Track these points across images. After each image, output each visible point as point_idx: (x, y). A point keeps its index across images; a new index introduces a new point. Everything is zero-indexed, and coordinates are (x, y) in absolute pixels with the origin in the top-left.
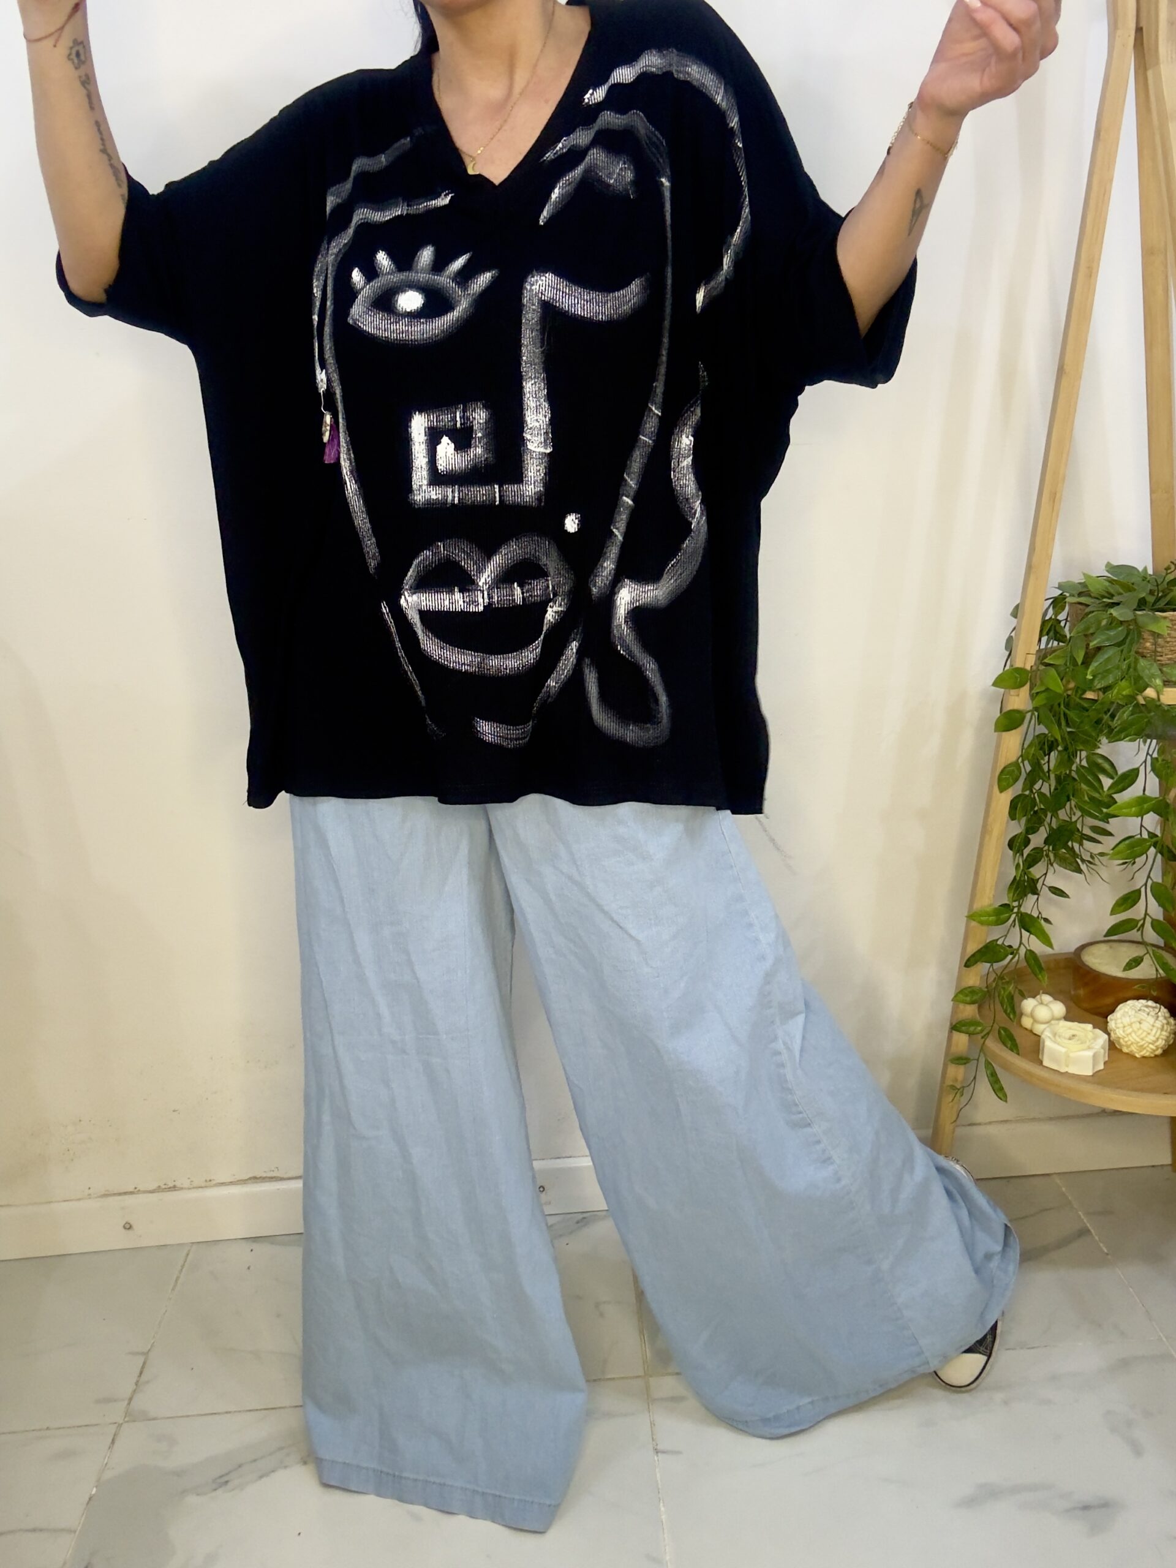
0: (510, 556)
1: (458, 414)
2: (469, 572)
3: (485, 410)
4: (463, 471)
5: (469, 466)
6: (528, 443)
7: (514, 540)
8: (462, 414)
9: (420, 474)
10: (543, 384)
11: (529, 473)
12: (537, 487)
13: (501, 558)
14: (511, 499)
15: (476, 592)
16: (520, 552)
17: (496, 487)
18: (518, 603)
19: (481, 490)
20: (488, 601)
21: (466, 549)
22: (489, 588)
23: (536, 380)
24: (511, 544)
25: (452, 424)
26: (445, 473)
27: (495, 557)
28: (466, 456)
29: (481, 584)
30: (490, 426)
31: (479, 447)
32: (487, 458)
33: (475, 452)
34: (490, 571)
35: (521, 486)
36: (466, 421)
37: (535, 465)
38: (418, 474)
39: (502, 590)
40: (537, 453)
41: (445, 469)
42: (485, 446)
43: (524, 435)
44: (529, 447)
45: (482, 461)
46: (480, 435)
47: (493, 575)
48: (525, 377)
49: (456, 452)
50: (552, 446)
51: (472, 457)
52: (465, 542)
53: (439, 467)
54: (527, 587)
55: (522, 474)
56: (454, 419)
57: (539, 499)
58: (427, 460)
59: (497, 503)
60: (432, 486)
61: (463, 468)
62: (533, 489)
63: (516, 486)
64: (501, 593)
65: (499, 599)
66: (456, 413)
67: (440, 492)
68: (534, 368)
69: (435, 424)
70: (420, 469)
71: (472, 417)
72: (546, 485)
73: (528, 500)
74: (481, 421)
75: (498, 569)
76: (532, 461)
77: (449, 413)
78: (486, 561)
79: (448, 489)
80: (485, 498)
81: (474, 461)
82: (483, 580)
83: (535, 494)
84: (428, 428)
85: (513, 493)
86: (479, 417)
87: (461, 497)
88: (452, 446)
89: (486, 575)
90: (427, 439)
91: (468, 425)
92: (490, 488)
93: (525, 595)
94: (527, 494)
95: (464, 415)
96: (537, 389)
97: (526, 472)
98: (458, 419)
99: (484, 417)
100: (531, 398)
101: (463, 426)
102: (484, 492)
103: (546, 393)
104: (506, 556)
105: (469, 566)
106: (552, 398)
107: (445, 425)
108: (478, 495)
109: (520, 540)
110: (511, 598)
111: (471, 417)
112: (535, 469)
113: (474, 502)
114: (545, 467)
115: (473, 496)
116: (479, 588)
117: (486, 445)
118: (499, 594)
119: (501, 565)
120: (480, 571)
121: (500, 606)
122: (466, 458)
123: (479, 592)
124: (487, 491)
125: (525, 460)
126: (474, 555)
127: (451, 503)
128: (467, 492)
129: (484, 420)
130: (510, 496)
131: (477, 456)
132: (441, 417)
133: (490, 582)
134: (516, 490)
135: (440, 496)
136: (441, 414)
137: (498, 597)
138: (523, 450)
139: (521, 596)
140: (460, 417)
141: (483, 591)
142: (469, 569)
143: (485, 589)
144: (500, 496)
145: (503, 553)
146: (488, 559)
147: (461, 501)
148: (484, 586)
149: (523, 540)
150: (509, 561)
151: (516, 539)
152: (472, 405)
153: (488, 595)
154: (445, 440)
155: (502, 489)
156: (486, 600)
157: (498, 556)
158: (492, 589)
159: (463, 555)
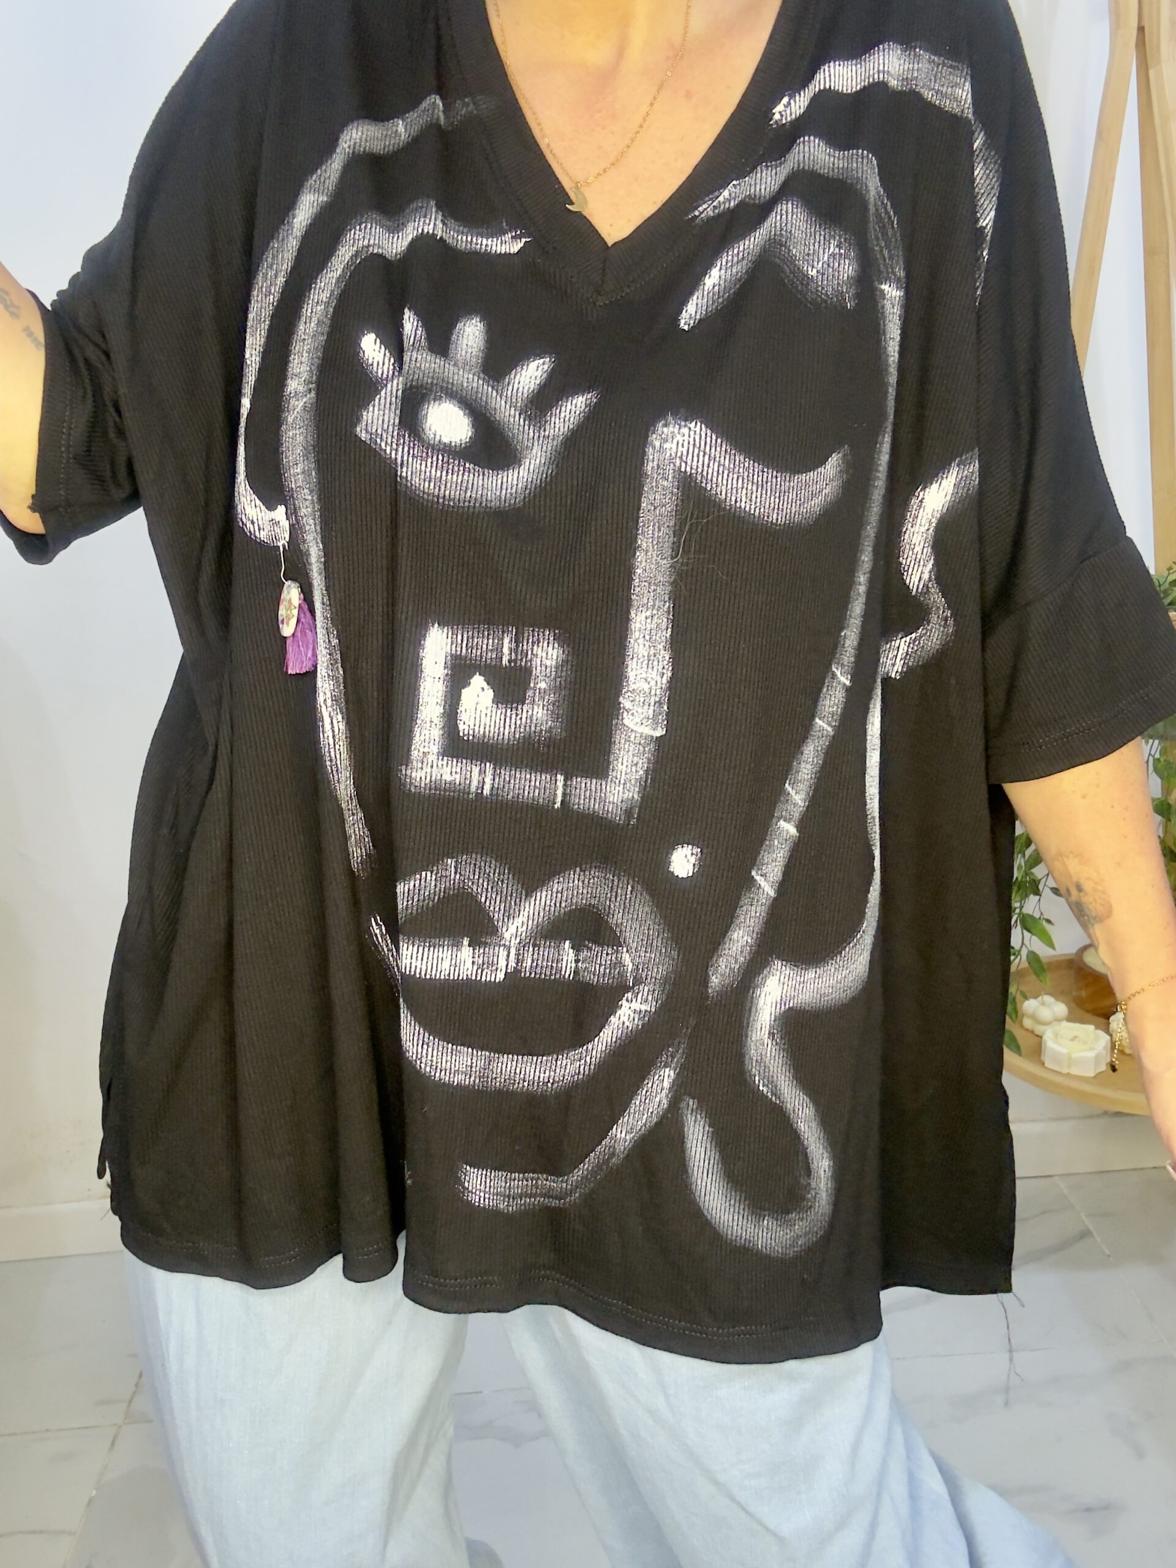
0: (564, 898)
1: (506, 641)
2: (491, 914)
3: (556, 645)
4: (506, 742)
5: (517, 736)
6: (625, 714)
7: (578, 869)
8: (513, 645)
9: (427, 732)
10: (665, 620)
11: (620, 765)
12: (629, 791)
13: (549, 896)
14: (582, 802)
15: (497, 948)
16: (585, 892)
17: (560, 778)
18: (567, 976)
19: (533, 778)
20: (514, 965)
21: (491, 875)
22: (519, 943)
23: (655, 612)
24: (572, 876)
25: (494, 656)
26: (471, 738)
27: (539, 894)
28: (514, 716)
29: (507, 936)
30: (564, 674)
31: (539, 705)
32: (550, 727)
33: (530, 713)
34: (526, 915)
35: (604, 783)
36: (519, 657)
37: (630, 753)
38: (424, 732)
39: (542, 949)
40: (638, 735)
41: (471, 732)
42: (551, 707)
43: (621, 699)
44: (626, 722)
45: (542, 730)
46: (543, 685)
47: (530, 922)
48: (635, 603)
49: (495, 706)
50: (667, 726)
51: (524, 720)
52: (493, 862)
53: (461, 727)
54: (585, 954)
55: (609, 763)
56: (499, 649)
57: (628, 813)
58: (442, 711)
59: (556, 806)
60: (445, 758)
61: (506, 737)
62: (621, 794)
63: (594, 781)
64: (538, 954)
65: (535, 964)
66: (502, 639)
67: (459, 770)
68: (654, 591)
69: (464, 651)
70: (428, 723)
71: (532, 654)
72: (643, 789)
73: (610, 810)
74: (548, 663)
75: (542, 914)
76: (626, 746)
77: (491, 637)
78: (524, 897)
79: (474, 767)
80: (537, 794)
81: (528, 728)
82: (512, 929)
83: (622, 801)
84: (452, 655)
85: (588, 793)
86: (544, 655)
87: (496, 786)
88: (490, 693)
89: (518, 921)
90: (447, 675)
91: (523, 664)
92: (548, 777)
93: (580, 964)
94: (611, 800)
95: (517, 646)
96: (654, 626)
97: (615, 762)
98: (506, 650)
99: (555, 657)
100: (641, 641)
101: (513, 664)
102: (538, 783)
103: (668, 635)
104: (559, 895)
105: (493, 902)
106: (678, 645)
107: (481, 657)
108: (527, 788)
109: (587, 873)
110: (555, 965)
111: (530, 652)
112: (630, 761)
113: (518, 797)
114: (649, 759)
115: (517, 786)
116: (503, 942)
117: (554, 704)
118: (536, 956)
119: (547, 908)
120: (509, 916)
121: (533, 976)
122: (513, 721)
123: (502, 948)
124: (543, 783)
125: (617, 741)
126: (505, 885)
127: (477, 794)
128: (508, 779)
129: (554, 663)
130: (582, 797)
131: (534, 721)
132: (476, 640)
133: (524, 934)
134: (594, 789)
135: (458, 776)
136: (476, 635)
137: (533, 961)
138: (617, 724)
139: (574, 965)
140: (511, 649)
141: (509, 948)
142: (492, 908)
143: (512, 944)
144: (564, 794)
145: (555, 890)
146: (526, 896)
147: (495, 792)
148: (513, 939)
149: (592, 872)
150: (563, 905)
151: (581, 870)
152: (533, 631)
153: (518, 955)
154: (478, 681)
155: (569, 783)
156: (512, 964)
157: (544, 893)
158: (524, 946)
159: (485, 884)
